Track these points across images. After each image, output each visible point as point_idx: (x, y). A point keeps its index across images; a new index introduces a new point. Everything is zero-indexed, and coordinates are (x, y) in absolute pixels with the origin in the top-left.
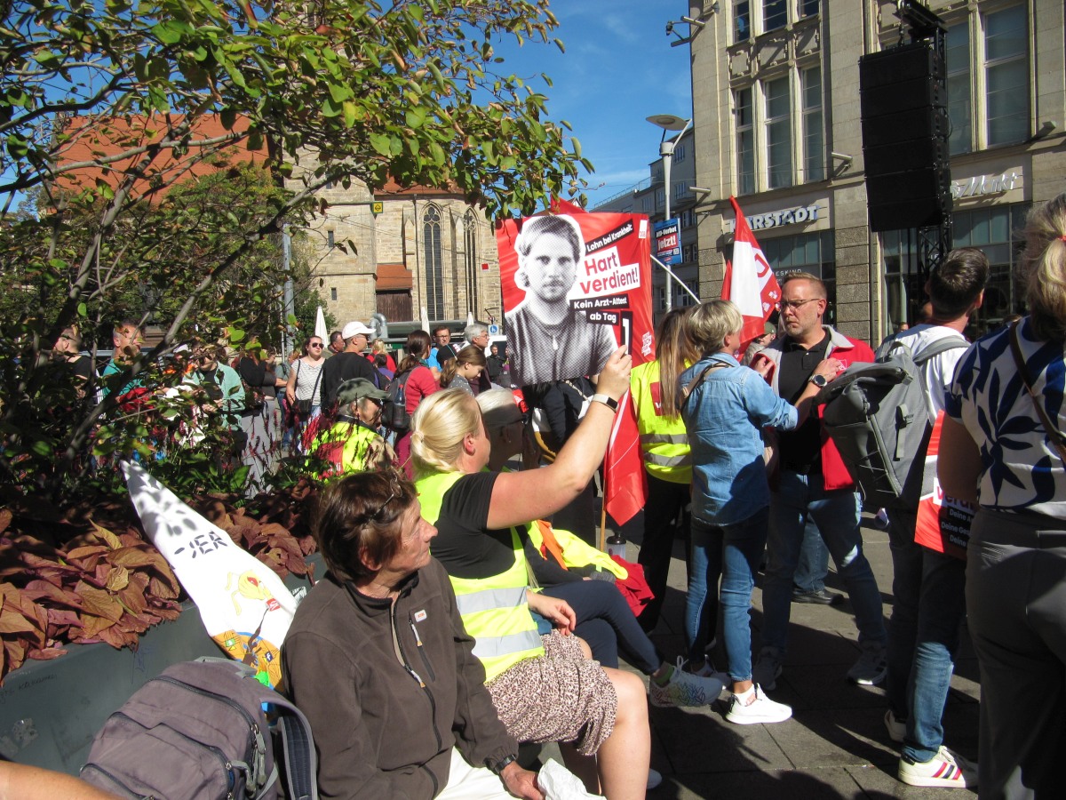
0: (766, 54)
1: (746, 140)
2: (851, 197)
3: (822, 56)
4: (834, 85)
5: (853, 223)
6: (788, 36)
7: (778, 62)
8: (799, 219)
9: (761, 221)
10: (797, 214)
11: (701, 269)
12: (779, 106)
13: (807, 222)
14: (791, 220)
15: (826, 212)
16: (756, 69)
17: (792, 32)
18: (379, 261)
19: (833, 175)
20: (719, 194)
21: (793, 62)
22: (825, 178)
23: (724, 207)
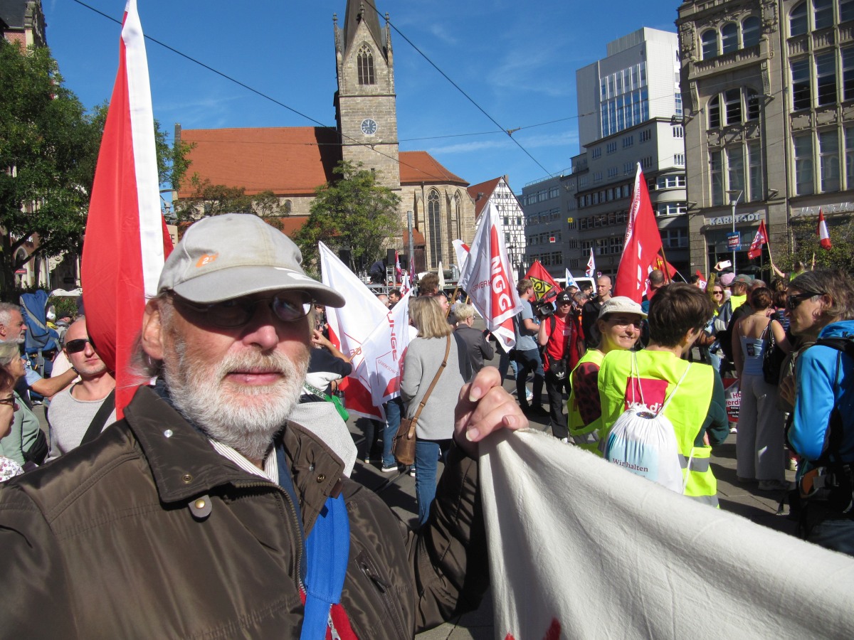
0: (728, 137)
1: (717, 178)
2: (778, 210)
3: (761, 140)
4: (768, 155)
5: (779, 222)
6: (742, 129)
7: (737, 140)
8: (749, 219)
9: (728, 219)
10: (749, 217)
11: (691, 244)
12: (736, 160)
13: (755, 221)
14: (745, 220)
15: (764, 217)
16: (723, 143)
17: (744, 127)
19: (767, 198)
20: (702, 204)
21: (745, 141)
22: (763, 199)
23: (705, 211)
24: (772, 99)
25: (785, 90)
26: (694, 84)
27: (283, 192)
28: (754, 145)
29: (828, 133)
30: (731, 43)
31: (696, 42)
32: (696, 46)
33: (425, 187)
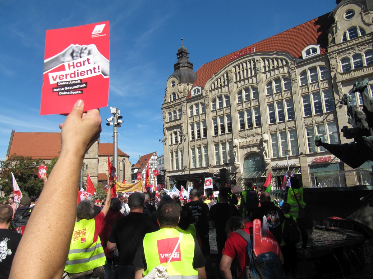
0: (175, 147)
1: (172, 160)
2: (187, 173)
3: (183, 149)
4: (184, 154)
12: (177, 156)
16: (173, 149)
18: (99, 173)
19: (185, 169)
20: (168, 170)
21: (179, 149)
22: (184, 169)
23: (169, 172)
24: (185, 136)
25: (188, 134)
26: (165, 129)
27: (45, 158)
28: (181, 151)
29: (199, 148)
30: (175, 116)
31: (166, 116)
32: (166, 117)
33: (110, 157)
